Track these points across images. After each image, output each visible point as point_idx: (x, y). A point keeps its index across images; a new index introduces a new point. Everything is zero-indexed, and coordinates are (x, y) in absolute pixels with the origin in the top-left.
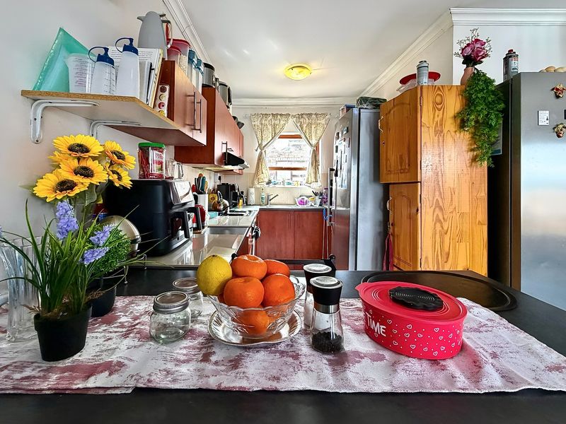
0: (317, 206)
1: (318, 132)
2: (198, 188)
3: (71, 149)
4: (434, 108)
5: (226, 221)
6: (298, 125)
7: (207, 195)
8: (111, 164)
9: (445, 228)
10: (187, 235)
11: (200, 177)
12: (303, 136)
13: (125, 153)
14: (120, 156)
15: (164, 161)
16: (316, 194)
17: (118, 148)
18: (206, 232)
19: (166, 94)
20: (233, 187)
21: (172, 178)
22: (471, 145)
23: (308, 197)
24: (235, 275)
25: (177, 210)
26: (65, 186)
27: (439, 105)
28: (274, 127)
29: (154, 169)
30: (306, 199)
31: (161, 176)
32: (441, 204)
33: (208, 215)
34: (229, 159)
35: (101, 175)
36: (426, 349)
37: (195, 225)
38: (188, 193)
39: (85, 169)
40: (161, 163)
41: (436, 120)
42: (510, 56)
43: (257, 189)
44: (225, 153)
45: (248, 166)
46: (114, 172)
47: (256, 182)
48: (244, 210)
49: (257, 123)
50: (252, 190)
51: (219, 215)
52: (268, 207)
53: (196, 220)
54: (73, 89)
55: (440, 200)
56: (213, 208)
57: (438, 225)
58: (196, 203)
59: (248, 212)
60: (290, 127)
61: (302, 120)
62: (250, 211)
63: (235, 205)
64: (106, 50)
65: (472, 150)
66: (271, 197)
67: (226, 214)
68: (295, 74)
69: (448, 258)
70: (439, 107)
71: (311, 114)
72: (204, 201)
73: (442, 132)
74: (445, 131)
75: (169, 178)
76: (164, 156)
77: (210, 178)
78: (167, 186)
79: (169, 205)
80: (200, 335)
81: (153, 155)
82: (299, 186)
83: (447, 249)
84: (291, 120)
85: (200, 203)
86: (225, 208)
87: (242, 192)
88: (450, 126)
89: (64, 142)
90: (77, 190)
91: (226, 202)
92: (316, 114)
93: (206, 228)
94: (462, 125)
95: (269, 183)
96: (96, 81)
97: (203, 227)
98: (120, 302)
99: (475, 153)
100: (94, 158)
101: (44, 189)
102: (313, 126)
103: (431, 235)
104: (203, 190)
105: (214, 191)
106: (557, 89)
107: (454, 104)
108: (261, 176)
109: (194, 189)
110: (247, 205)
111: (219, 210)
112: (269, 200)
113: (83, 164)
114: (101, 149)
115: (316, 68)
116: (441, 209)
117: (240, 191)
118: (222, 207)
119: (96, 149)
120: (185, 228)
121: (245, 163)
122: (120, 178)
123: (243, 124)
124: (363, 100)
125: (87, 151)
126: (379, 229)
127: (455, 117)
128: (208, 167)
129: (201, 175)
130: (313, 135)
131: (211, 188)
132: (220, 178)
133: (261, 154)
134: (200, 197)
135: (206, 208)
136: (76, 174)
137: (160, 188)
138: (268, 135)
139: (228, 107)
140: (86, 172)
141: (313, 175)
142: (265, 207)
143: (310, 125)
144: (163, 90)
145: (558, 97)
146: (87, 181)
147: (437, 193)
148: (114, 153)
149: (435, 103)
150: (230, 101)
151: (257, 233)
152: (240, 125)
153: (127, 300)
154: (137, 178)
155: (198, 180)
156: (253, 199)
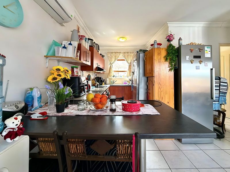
0: (130, 85)
1: (131, 58)
2: (88, 79)
3: (56, 70)
4: (158, 55)
5: (98, 89)
6: (124, 56)
7: (91, 81)
8: (65, 73)
9: (162, 90)
10: (85, 92)
11: (89, 75)
12: (125, 60)
13: (69, 70)
14: (68, 71)
15: (78, 71)
16: (130, 80)
17: (67, 69)
18: (91, 92)
19: (79, 53)
20: (100, 78)
21: (80, 76)
22: (169, 65)
23: (127, 81)
24: (95, 97)
25: (82, 85)
26: (54, 79)
27: (159, 54)
28: (115, 57)
29: (75, 74)
30: (126, 82)
31: (77, 76)
32: (160, 83)
33: (91, 87)
34: (99, 69)
35: (63, 76)
36: (130, 110)
37: (87, 90)
38: (85, 80)
39: (59, 74)
40: (77, 72)
41: (159, 58)
42: (180, 39)
43: (109, 79)
44: (97, 67)
45: (106, 71)
46: (66, 75)
47: (109, 76)
48: (104, 86)
49: (109, 55)
50: (108, 79)
51: (95, 87)
52: (113, 85)
53: (87, 89)
54: (56, 55)
55: (160, 82)
56: (93, 85)
57: (160, 89)
58: (87, 83)
59: (105, 87)
60: (121, 57)
61: (125, 54)
62: (106, 86)
63: (101, 84)
64: (65, 45)
65: (169, 67)
66: (114, 81)
67: (98, 87)
68: (121, 40)
69: (162, 99)
70: (160, 54)
71: (128, 52)
72: (90, 83)
73: (160, 62)
74: (161, 61)
75: (79, 76)
76: (78, 70)
77: (93, 75)
78: (79, 78)
79: (80, 83)
80: (88, 110)
81: (75, 70)
82: (124, 78)
83: (162, 96)
84: (121, 54)
85: (89, 83)
86: (98, 85)
87: (104, 80)
88: (163, 60)
89: (55, 68)
90: (58, 80)
91: (98, 83)
92: (130, 52)
93: (91, 91)
94: (166, 60)
95: (114, 76)
96: (62, 53)
97: (90, 91)
98: (69, 106)
99: (170, 68)
100: (61, 72)
101: (50, 79)
102: (129, 57)
103: (157, 92)
104: (90, 79)
105: (94, 80)
106: (191, 50)
107: (164, 53)
108: (111, 74)
109: (87, 79)
110: (106, 84)
111: (95, 86)
112: (114, 82)
113: (59, 73)
114: (63, 70)
115: (128, 38)
116: (160, 84)
117: (103, 79)
118: (96, 85)
119: (62, 70)
120: (84, 91)
121: (104, 70)
122: (67, 77)
123: (104, 56)
124: (141, 50)
125: (60, 70)
126: (146, 91)
127: (164, 57)
128: (91, 72)
129: (89, 74)
130: (129, 59)
131: (93, 78)
132: (96, 75)
133: (111, 66)
134: (89, 81)
135: (91, 85)
136: (58, 76)
137: (77, 79)
138: (113, 60)
139: (98, 52)
140: (60, 75)
141: (129, 74)
142: (112, 85)
143: (128, 56)
144: (78, 52)
145: (191, 52)
146: (60, 78)
147: (159, 80)
148: (66, 70)
149: (158, 53)
150: (99, 49)
151: (108, 93)
152: (103, 56)
153: (71, 105)
154: (71, 76)
155: (88, 76)
156: (108, 82)
